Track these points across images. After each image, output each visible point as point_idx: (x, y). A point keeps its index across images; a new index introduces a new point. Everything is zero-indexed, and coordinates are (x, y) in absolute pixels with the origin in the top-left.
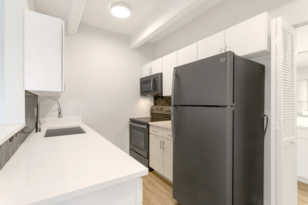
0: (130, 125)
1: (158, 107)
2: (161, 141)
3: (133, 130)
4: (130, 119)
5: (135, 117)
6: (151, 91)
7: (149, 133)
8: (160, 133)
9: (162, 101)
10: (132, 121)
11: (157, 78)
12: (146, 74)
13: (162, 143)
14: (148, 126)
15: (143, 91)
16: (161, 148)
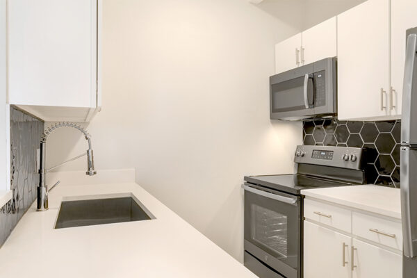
0: (246, 191)
1: (315, 147)
2: (344, 245)
3: (253, 206)
4: (246, 178)
5: (257, 172)
6: (303, 107)
7: (302, 218)
8: (341, 220)
9: (327, 134)
10: (250, 182)
11: (323, 72)
12: (286, 63)
13: (348, 251)
14: (301, 199)
15: (278, 106)
16: (344, 263)
